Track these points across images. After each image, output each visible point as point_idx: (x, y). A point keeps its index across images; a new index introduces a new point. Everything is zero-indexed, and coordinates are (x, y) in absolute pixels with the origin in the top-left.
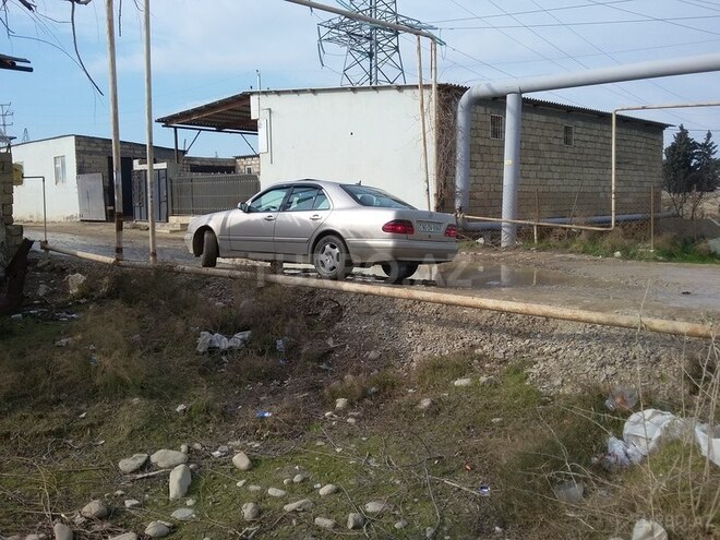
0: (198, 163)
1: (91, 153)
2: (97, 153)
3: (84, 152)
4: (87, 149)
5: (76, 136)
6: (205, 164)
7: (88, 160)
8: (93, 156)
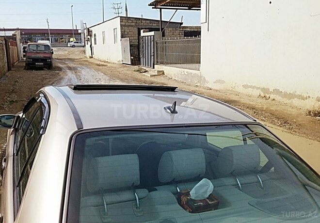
0: (189, 30)
1: (128, 26)
2: (132, 26)
3: (125, 26)
4: (127, 24)
5: (121, 17)
6: (193, 30)
7: (127, 30)
8: (130, 28)
